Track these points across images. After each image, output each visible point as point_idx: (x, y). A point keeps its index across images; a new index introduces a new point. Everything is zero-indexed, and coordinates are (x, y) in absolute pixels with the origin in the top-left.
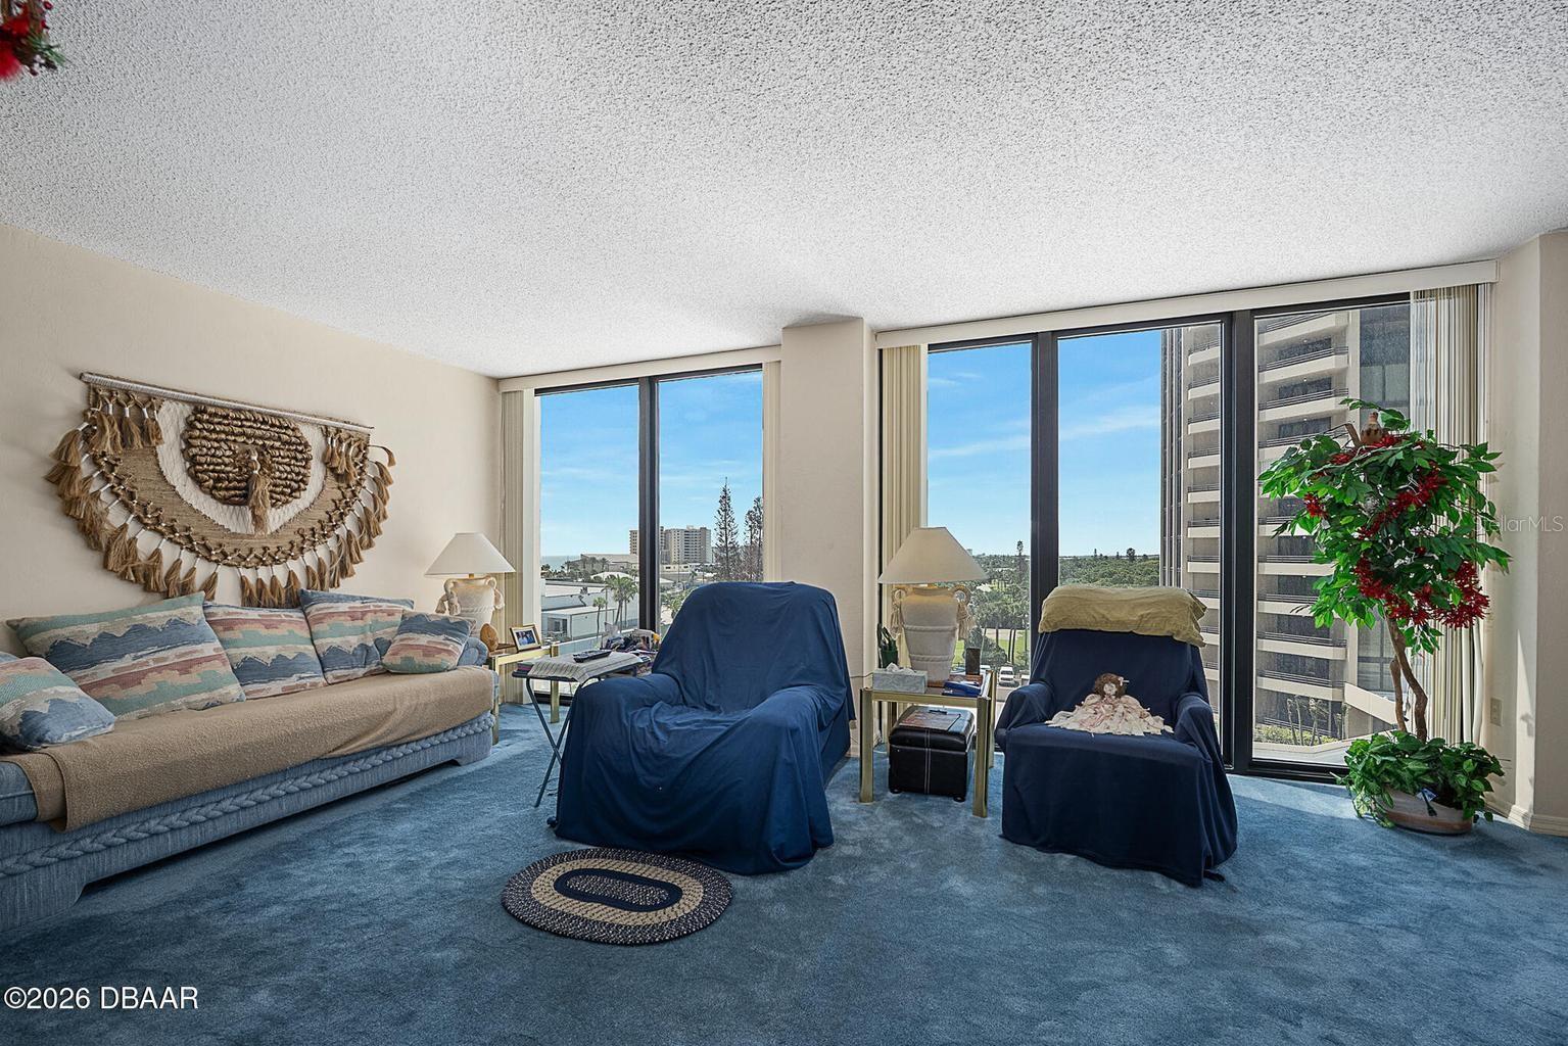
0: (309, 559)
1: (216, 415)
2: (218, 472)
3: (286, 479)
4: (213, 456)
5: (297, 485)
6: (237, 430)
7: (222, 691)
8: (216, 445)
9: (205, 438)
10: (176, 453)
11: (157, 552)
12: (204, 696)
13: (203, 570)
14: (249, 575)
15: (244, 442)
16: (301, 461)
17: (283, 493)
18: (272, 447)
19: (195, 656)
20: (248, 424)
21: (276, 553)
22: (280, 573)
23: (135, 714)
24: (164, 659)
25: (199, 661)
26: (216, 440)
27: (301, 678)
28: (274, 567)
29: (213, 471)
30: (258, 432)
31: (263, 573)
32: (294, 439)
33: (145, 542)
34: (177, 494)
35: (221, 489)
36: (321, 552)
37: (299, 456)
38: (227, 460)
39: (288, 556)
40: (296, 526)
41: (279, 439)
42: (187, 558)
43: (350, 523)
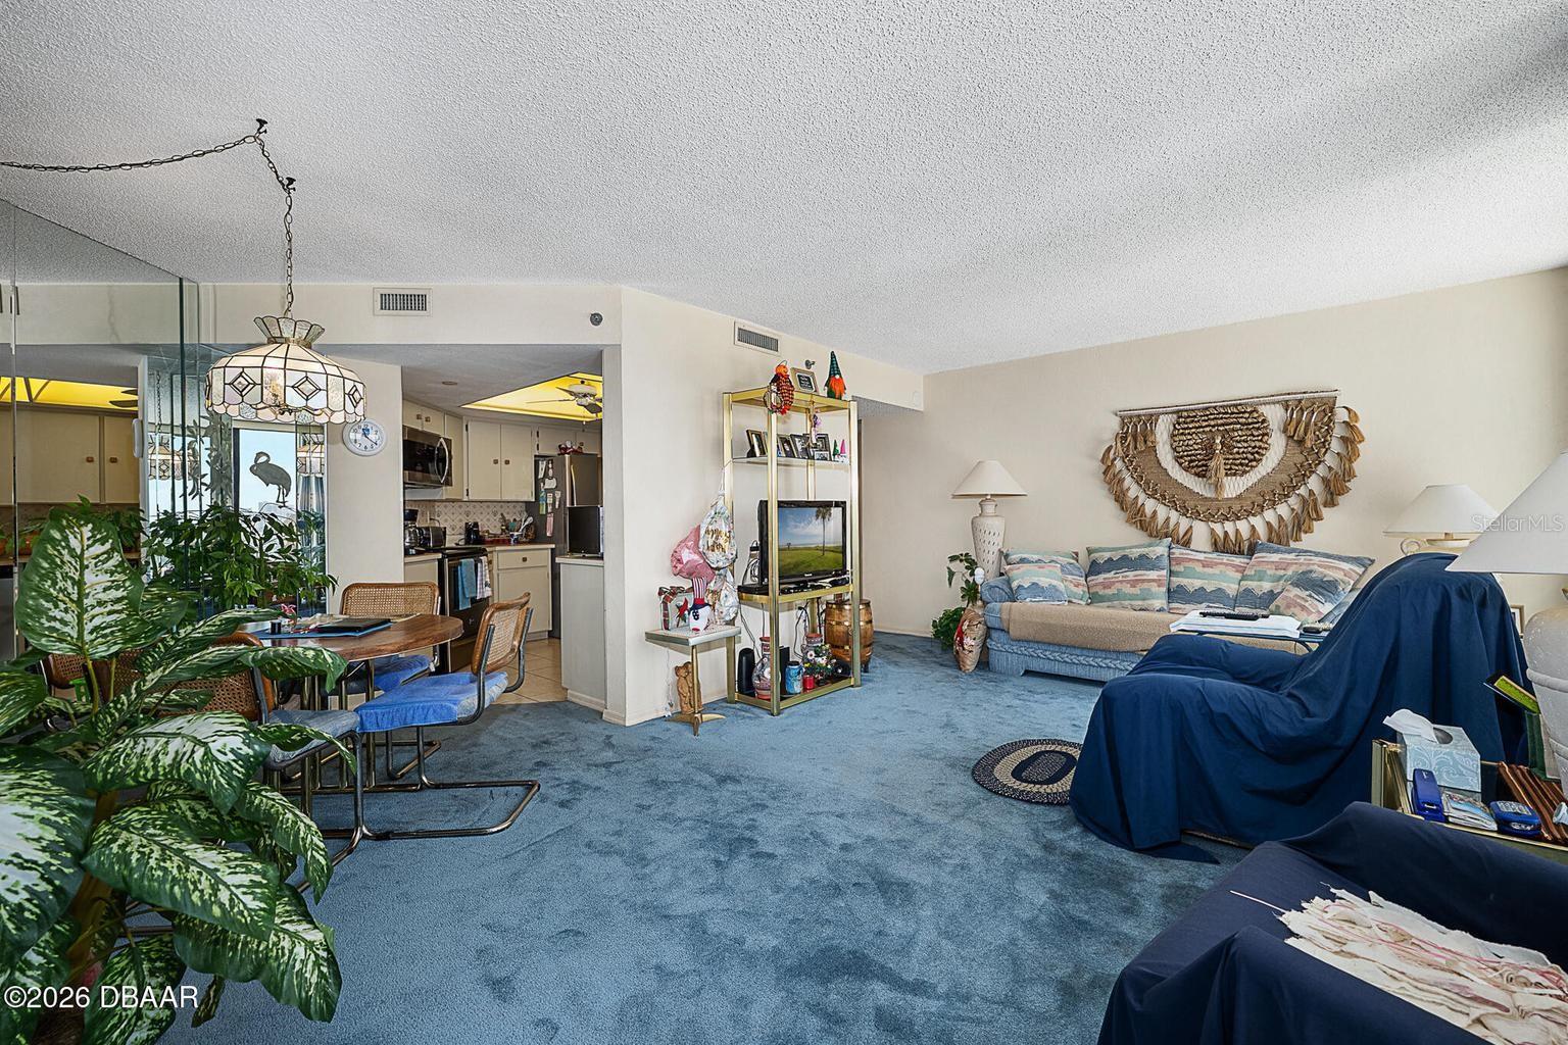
0: (1269, 515)
1: (1189, 417)
2: (1190, 456)
3: (1243, 452)
4: (1187, 445)
5: (1255, 457)
6: (1204, 424)
7: (1149, 602)
8: (1189, 437)
9: (1182, 434)
10: (1168, 447)
11: (1155, 512)
12: (1140, 603)
13: (1184, 523)
14: (1218, 528)
15: (1211, 431)
16: (1258, 436)
17: (1241, 464)
18: (1233, 430)
19: (1145, 577)
20: (1212, 417)
21: (1239, 512)
22: (1243, 526)
23: (1106, 604)
24: (1127, 576)
25: (1143, 581)
26: (1189, 434)
27: (1209, 607)
28: (1237, 522)
29: (1187, 456)
30: (1219, 422)
31: (1229, 526)
32: (1250, 420)
33: (1150, 505)
34: (1168, 475)
35: (1193, 467)
36: (1283, 510)
37: (1256, 433)
38: (1196, 447)
39: (1250, 514)
40: (1259, 488)
41: (1239, 423)
42: (1174, 515)
43: (1314, 483)
